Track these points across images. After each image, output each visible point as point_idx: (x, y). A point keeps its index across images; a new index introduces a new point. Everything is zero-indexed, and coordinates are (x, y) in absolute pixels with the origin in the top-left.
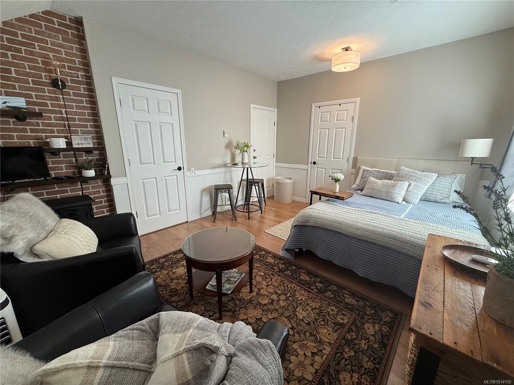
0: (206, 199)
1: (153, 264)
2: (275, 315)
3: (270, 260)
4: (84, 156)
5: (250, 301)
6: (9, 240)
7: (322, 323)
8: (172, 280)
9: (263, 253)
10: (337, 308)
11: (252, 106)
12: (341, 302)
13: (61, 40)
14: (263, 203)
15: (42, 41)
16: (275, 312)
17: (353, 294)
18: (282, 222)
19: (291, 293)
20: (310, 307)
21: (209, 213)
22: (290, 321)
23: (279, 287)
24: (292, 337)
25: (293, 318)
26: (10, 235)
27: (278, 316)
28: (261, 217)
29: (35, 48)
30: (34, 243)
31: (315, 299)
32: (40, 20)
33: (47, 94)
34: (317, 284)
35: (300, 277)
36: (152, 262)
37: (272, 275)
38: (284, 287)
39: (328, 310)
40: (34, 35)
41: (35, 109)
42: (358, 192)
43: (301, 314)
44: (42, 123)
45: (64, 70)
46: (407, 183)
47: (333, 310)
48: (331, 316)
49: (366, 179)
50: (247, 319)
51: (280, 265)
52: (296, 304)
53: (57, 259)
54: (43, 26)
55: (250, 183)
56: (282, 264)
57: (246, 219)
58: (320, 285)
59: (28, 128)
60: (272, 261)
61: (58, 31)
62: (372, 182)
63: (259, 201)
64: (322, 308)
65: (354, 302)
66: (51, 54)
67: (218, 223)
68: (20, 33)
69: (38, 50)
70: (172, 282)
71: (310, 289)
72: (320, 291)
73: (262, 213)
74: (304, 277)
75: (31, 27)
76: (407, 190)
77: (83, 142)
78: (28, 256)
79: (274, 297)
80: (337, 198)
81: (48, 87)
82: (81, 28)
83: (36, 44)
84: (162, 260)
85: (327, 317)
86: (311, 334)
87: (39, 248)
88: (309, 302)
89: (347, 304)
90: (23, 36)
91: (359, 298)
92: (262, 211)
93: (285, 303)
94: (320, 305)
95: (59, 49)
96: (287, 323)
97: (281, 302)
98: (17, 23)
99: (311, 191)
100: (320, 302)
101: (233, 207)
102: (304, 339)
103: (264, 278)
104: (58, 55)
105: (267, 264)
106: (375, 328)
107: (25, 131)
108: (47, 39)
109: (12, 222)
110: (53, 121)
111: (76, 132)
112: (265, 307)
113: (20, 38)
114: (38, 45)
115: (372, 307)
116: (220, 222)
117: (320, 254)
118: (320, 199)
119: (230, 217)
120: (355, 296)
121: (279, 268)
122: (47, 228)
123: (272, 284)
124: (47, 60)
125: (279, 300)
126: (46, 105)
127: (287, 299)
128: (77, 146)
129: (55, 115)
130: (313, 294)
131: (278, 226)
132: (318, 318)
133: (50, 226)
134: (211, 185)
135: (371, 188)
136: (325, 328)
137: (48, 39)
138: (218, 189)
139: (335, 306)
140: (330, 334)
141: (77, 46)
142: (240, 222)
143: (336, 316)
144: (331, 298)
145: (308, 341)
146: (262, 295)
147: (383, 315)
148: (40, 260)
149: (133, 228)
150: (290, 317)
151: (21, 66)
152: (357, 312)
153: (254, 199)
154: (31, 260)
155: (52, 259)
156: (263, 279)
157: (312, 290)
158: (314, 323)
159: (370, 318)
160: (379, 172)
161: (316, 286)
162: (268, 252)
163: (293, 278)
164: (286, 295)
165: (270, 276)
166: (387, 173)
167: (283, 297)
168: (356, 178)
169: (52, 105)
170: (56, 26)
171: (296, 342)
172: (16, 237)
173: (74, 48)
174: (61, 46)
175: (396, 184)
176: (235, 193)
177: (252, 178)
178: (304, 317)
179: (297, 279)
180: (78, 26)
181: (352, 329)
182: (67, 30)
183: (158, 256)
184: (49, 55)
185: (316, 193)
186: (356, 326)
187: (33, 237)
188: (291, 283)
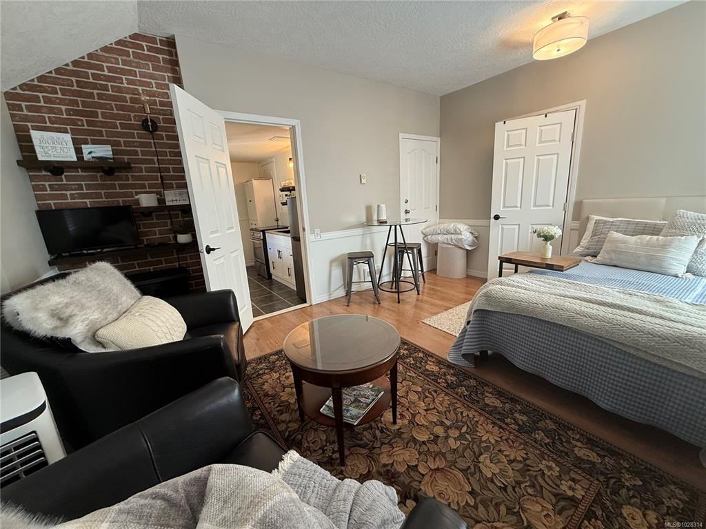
0: (337, 273)
1: (261, 363)
2: (440, 463)
3: (432, 367)
4: (180, 216)
5: (399, 434)
6: (65, 321)
7: (530, 491)
8: (284, 387)
9: (421, 355)
10: (557, 464)
11: (401, 135)
12: (567, 454)
13: (151, 68)
14: (421, 278)
15: (130, 73)
16: (440, 459)
17: (591, 443)
18: (450, 308)
19: (468, 426)
20: (506, 456)
21: (341, 293)
22: (468, 479)
23: (448, 413)
24: (474, 510)
25: (473, 474)
26: (67, 314)
27: (445, 466)
28: (417, 300)
29: (122, 83)
30: (99, 326)
31: (513, 442)
32: (127, 47)
33: (137, 140)
34: (517, 415)
35: (484, 400)
36: (260, 359)
37: (436, 392)
38: (456, 414)
39: (541, 467)
40: (121, 66)
41: (124, 159)
42: (588, 258)
43: (489, 468)
44: (131, 176)
45: (155, 107)
46: (695, 240)
47: (550, 468)
48: (547, 479)
49: (603, 236)
50: (392, 464)
51: (449, 377)
52: (479, 447)
53: (125, 349)
54: (131, 53)
55: (401, 249)
56: (452, 374)
57: (395, 302)
58: (523, 418)
59: (117, 183)
60: (436, 369)
61: (148, 58)
62: (617, 241)
63: (415, 277)
64: (528, 462)
65: (593, 457)
66: (140, 88)
67: (354, 307)
68: (107, 66)
69: (126, 85)
70: (284, 391)
71: (504, 422)
72: (521, 429)
73: (419, 294)
74: (491, 400)
75: (118, 57)
76: (696, 252)
77: (178, 198)
78: (89, 343)
79: (439, 430)
80: (550, 267)
81: (138, 130)
82: (174, 50)
83: (124, 77)
84: (273, 358)
85: (540, 479)
86: (509, 510)
87: (103, 333)
88: (503, 446)
89: (578, 458)
90: (110, 69)
91: (602, 449)
92: (418, 291)
93: (458, 443)
94: (525, 456)
95: (148, 80)
96: (463, 483)
97: (451, 441)
98: (104, 54)
99: (500, 258)
100: (524, 449)
101: (376, 285)
102: (497, 518)
103: (422, 396)
104: (148, 89)
105: (427, 374)
106: (648, 518)
107: (113, 187)
108: (134, 69)
109: (72, 298)
110: (144, 173)
111: (170, 187)
112: (424, 446)
113: (106, 73)
114: (126, 78)
115: (635, 473)
116: (356, 306)
117: (519, 362)
118: (516, 272)
119: (372, 300)
120: (593, 445)
121: (446, 382)
122: (120, 307)
123: (434, 408)
124: (135, 96)
125: (447, 438)
126: (136, 153)
127: (461, 437)
128: (171, 204)
129: (145, 165)
130: (510, 433)
131: (445, 314)
132: (522, 480)
133: (123, 305)
134: (343, 253)
135: (615, 252)
136: (537, 502)
137: (137, 70)
138: (353, 258)
139: (554, 460)
140: (547, 516)
141: (170, 75)
142: (386, 307)
143: (558, 482)
144: (546, 444)
145: (505, 524)
146: (418, 425)
147: (664, 494)
148: (103, 351)
149: (233, 310)
150: (469, 471)
151: (108, 106)
152: (602, 478)
153: (407, 273)
154: (91, 349)
155: (119, 350)
156: (419, 398)
157: (507, 424)
158: (514, 488)
159: (634, 496)
160: (629, 223)
161: (514, 419)
162: (428, 355)
163: (472, 400)
164: (459, 428)
165: (431, 394)
166: (647, 223)
167: (454, 433)
168: (581, 237)
169: (144, 153)
170: (146, 52)
171: (480, 522)
172: (74, 317)
173: (167, 77)
174: (151, 77)
175: (671, 242)
176: (378, 265)
177: (403, 242)
178: (494, 474)
179: (478, 402)
180: (170, 49)
181: (594, 513)
182: (158, 55)
183: (268, 351)
184: (137, 90)
185: (509, 261)
186: (604, 508)
187: (97, 319)
188: (469, 408)
